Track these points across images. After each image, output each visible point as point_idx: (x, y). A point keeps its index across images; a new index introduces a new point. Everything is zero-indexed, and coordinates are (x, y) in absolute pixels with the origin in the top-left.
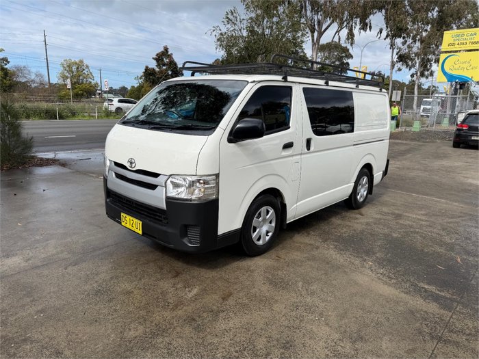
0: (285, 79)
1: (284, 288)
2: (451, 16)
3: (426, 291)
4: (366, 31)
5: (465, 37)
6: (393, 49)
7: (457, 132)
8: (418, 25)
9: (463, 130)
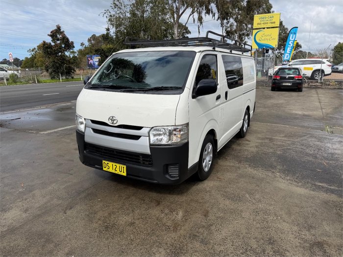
0: (214, 50)
1: (240, 201)
2: (255, 5)
3: (323, 187)
4: (209, 14)
5: (267, 19)
6: (223, 27)
7: (273, 81)
8: (235, 10)
9: (277, 79)
